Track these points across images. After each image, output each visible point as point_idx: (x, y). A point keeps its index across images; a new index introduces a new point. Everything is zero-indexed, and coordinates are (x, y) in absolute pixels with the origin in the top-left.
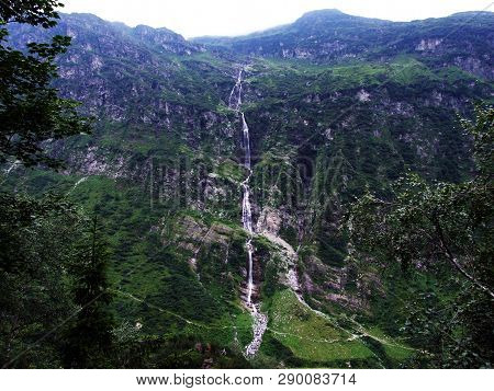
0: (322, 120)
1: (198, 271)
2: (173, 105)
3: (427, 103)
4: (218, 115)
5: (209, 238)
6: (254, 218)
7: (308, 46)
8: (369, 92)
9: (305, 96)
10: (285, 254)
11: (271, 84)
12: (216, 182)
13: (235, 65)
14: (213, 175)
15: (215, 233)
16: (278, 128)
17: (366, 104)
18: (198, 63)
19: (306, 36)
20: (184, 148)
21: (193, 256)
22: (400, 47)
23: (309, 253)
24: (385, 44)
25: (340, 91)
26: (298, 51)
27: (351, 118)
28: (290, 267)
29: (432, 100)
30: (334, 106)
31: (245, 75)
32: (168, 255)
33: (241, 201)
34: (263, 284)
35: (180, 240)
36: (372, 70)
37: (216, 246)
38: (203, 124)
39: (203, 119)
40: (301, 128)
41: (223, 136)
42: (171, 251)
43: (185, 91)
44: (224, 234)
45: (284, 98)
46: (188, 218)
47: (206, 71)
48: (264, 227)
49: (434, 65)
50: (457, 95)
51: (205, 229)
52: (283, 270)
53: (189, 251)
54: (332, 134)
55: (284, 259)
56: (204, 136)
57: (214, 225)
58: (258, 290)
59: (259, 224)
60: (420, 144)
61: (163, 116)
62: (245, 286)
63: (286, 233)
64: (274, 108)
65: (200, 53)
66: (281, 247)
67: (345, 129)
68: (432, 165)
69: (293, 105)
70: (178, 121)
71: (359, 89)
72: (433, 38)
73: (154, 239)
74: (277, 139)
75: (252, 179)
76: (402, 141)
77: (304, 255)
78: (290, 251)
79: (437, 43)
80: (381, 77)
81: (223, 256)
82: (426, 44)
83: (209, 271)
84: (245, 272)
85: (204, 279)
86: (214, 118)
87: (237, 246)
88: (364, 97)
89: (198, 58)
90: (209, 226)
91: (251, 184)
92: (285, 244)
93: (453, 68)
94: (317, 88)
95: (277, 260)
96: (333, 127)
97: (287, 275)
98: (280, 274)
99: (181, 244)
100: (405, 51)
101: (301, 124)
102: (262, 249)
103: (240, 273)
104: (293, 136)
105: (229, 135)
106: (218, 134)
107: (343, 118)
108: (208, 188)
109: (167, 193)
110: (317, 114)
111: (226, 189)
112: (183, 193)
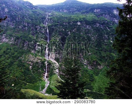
1: (32, 70)
2: (28, 23)
3: (95, 26)
4: (40, 27)
5: (35, 61)
6: (49, 55)
8: (80, 22)
9: (64, 23)
10: (56, 65)
11: (56, 19)
12: (39, 45)
13: (47, 13)
14: (38, 43)
15: (37, 59)
16: (56, 31)
17: (79, 25)
18: (36, 12)
19: (67, 6)
20: (30, 36)
21: (31, 65)
22: (90, 11)
23: (62, 65)
24: (86, 9)
26: (64, 10)
27: (75, 29)
28: (57, 68)
29: (96, 25)
30: (71, 26)
31: (49, 16)
32: (24, 65)
33: (45, 50)
34: (49, 73)
35: (28, 61)
36: (82, 16)
37: (37, 63)
38: (36, 29)
40: (62, 31)
42: (25, 64)
43: (32, 20)
44: (40, 59)
45: (59, 23)
46: (30, 55)
47: (38, 14)
48: (51, 58)
49: (98, 16)
50: (102, 24)
51: (35, 58)
52: (55, 69)
54: (70, 33)
55: (55, 66)
56: (36, 32)
57: (37, 57)
58: (48, 75)
59: (50, 57)
60: (92, 37)
61: (25, 26)
62: (45, 74)
63: (57, 60)
64: (55, 26)
65: (37, 9)
66: (55, 63)
67: (74, 32)
68: (95, 42)
69: (61, 25)
70: (29, 28)
71: (78, 21)
72: (98, 9)
73: (20, 60)
74: (56, 34)
75: (49, 45)
76: (88, 36)
77: (61, 65)
78: (57, 64)
79: (99, 10)
80: (84, 19)
81: (39, 65)
82: (96, 10)
83: (35, 70)
84: (45, 70)
85: (33, 72)
86: (39, 27)
87: (43, 63)
88: (79, 23)
89: (36, 10)
90: (36, 57)
92: (56, 62)
94: (67, 21)
95: (53, 67)
96: (71, 31)
97: (56, 71)
98: (54, 70)
99: (28, 62)
100: (91, 12)
101: (62, 30)
102: (50, 64)
103: (43, 70)
104: (60, 33)
105: (43, 32)
106: (40, 32)
107: (73, 29)
108: (36, 47)
109: (25, 48)
110: (67, 28)
111: (41, 47)
112: (29, 48)
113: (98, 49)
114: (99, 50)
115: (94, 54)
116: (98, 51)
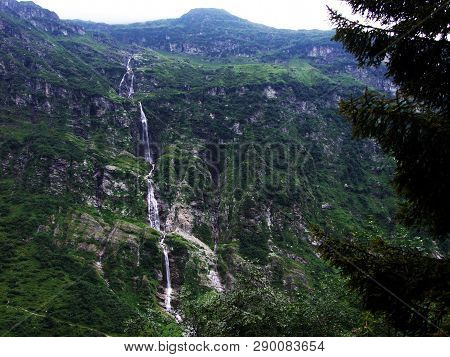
0: (229, 114)
1: (105, 277)
2: (56, 86)
3: (328, 104)
4: (111, 102)
5: (116, 237)
6: (163, 216)
7: (198, 42)
8: (276, 89)
9: (210, 89)
10: (204, 254)
11: (167, 74)
12: (115, 175)
13: (123, 53)
14: (111, 168)
15: (122, 232)
16: (182, 121)
17: (273, 101)
18: (78, 45)
19: (194, 32)
20: (71, 137)
21: (98, 260)
22: (293, 52)
23: (230, 251)
27: (259, 114)
28: (211, 267)
29: (333, 102)
30: (242, 101)
31: (134, 63)
32: (67, 259)
33: (145, 196)
35: (80, 240)
37: (127, 247)
38: (93, 110)
39: (93, 105)
40: (207, 122)
41: (118, 125)
42: (70, 254)
43: (67, 73)
44: (132, 233)
45: (185, 89)
46: (85, 215)
47: (88, 55)
48: (179, 224)
51: (109, 228)
52: (204, 271)
53: (91, 254)
54: (241, 129)
55: (203, 259)
56: (95, 125)
57: (118, 223)
59: (168, 222)
60: (325, 142)
61: (42, 99)
62: (162, 292)
63: (200, 231)
64: (175, 99)
65: (78, 35)
66: (198, 246)
67: (254, 125)
68: (338, 163)
69: (196, 97)
70: (62, 105)
71: (266, 85)
72: (325, 46)
73: (43, 240)
74: (181, 132)
75: (156, 173)
76: (309, 139)
77: (225, 254)
78: (208, 250)
79: (328, 51)
81: (135, 259)
82: (318, 51)
83: (119, 275)
84: (160, 275)
85: (115, 285)
86: (107, 105)
87: (150, 246)
88: (271, 94)
89: (77, 40)
90: (112, 225)
91: (156, 178)
92: (201, 244)
93: (345, 75)
94: (221, 82)
95: (196, 260)
96: (242, 122)
97: (209, 276)
98: (201, 275)
99: (81, 246)
100: (297, 56)
101: (206, 117)
102: (179, 249)
103: (155, 277)
104: (199, 129)
105: (125, 125)
106: (111, 124)
107: (251, 113)
108: (106, 182)
109: (55, 187)
110: (223, 108)
111: (128, 184)
112: (76, 187)
113: (352, 186)
114: (357, 192)
115: (343, 206)
116: (354, 196)
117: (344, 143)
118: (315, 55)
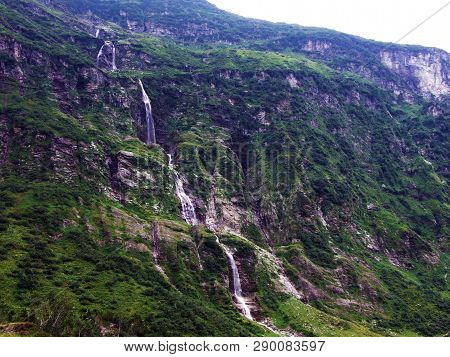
0: (250, 101)
2: (29, 50)
3: (348, 100)
7: (166, 22)
8: (297, 78)
9: (222, 71)
10: (266, 256)
13: (86, 22)
14: (128, 154)
15: (169, 229)
16: (195, 105)
17: (296, 91)
19: (158, 11)
21: (154, 261)
23: (296, 253)
25: (267, 72)
26: (150, 26)
27: (287, 103)
28: (279, 271)
30: (264, 88)
32: (122, 260)
33: (174, 190)
34: (260, 295)
35: (126, 238)
37: (182, 246)
39: (81, 78)
40: (226, 107)
42: (122, 254)
43: (30, 35)
44: (182, 231)
46: (115, 209)
51: (148, 225)
52: (274, 275)
54: (267, 118)
55: (268, 262)
57: (157, 220)
58: (255, 303)
59: (209, 221)
60: (354, 140)
61: (11, 62)
63: (249, 232)
67: (281, 115)
69: (206, 79)
71: (289, 72)
72: (322, 41)
74: (198, 118)
76: (337, 135)
77: (288, 257)
79: (326, 46)
81: (196, 260)
82: (314, 45)
83: (188, 281)
84: (227, 281)
87: (211, 245)
88: (293, 82)
90: (150, 222)
95: (263, 263)
96: (267, 111)
97: (281, 281)
98: (274, 280)
99: (130, 245)
101: (224, 103)
102: (245, 249)
103: (223, 282)
104: (219, 117)
105: (125, 105)
106: (107, 102)
111: (155, 174)
113: (389, 187)
114: (396, 193)
115: (387, 207)
116: (394, 198)
117: (373, 142)
118: (309, 49)
